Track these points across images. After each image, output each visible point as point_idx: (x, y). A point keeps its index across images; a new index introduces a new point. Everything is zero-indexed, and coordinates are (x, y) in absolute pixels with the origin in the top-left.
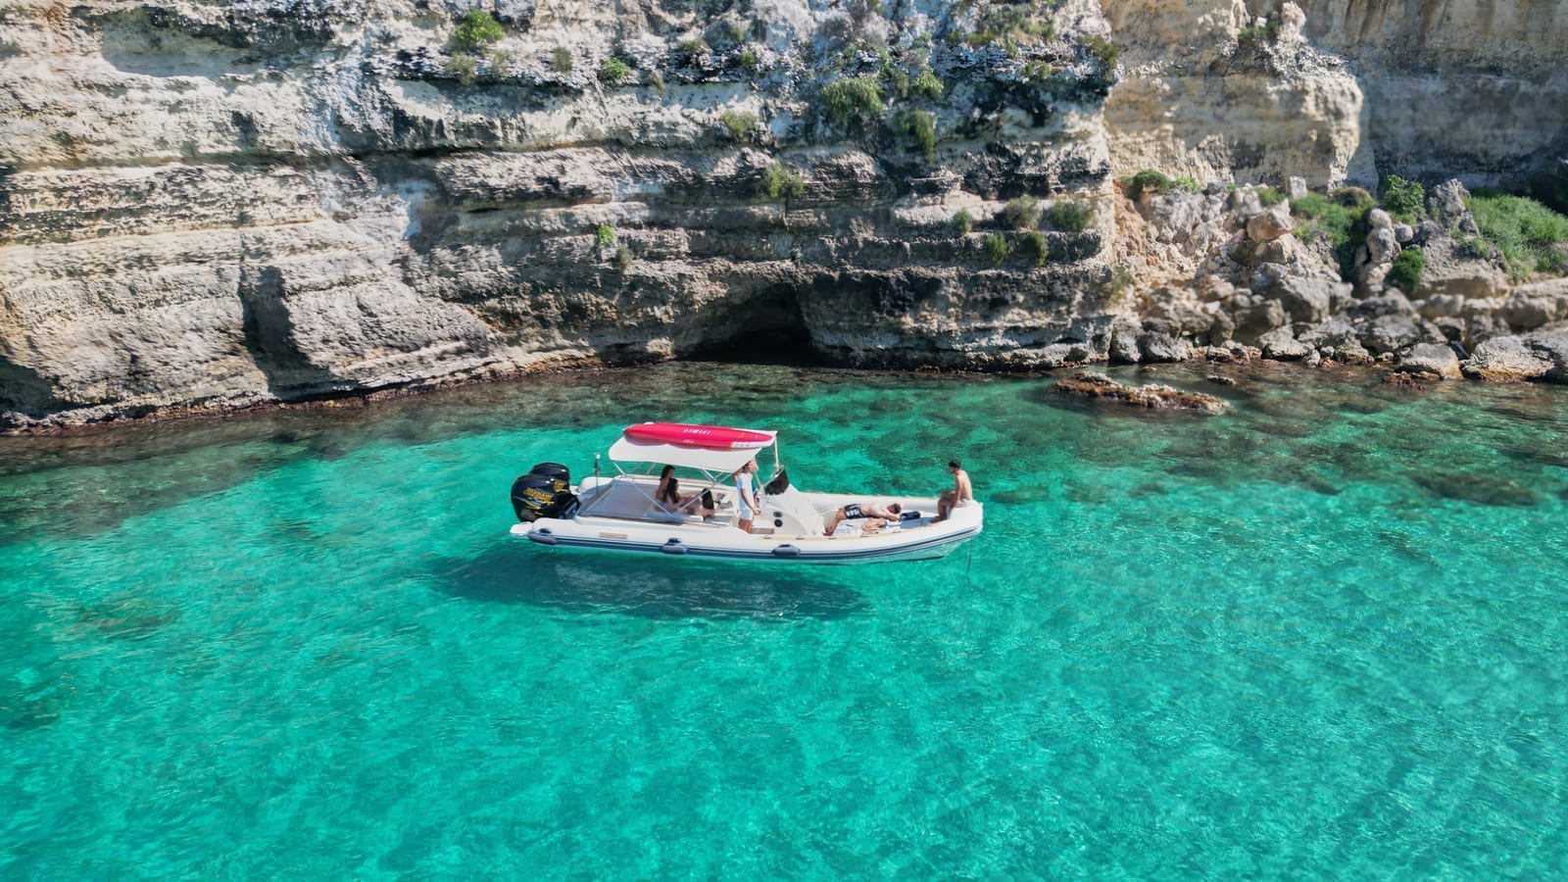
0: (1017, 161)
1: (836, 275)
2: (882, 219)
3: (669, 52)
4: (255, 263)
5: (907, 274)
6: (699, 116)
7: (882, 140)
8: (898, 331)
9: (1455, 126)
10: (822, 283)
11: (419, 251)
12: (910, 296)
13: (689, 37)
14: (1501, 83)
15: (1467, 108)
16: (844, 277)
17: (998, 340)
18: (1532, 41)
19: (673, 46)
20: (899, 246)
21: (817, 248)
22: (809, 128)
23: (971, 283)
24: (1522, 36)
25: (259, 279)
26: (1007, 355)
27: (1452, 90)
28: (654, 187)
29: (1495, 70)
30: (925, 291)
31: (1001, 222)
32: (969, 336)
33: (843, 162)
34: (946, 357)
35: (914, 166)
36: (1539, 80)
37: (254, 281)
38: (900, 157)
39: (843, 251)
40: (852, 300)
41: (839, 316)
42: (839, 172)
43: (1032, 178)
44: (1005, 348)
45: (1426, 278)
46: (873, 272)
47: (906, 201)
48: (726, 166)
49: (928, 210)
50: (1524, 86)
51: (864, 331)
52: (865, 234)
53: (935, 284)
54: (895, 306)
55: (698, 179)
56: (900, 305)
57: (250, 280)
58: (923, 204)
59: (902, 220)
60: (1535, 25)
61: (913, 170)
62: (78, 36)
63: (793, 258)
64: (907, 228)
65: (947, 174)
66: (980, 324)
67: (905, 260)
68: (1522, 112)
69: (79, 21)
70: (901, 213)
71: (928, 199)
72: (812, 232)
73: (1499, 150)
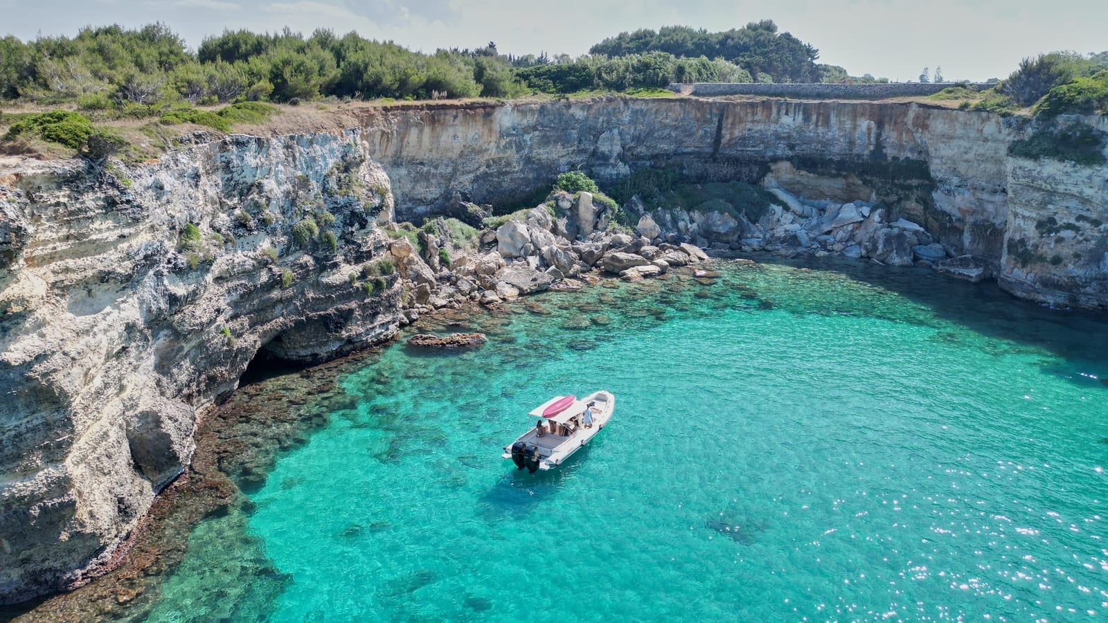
0: (360, 246)
1: (304, 318)
2: (317, 285)
3: (231, 221)
4: (130, 413)
5: (336, 309)
6: (251, 254)
7: (314, 247)
8: (341, 339)
9: (413, 188)
10: (299, 325)
11: (164, 374)
12: (342, 320)
13: (237, 212)
14: (425, 169)
15: (416, 181)
16: (307, 318)
17: (378, 331)
18: (434, 152)
19: (233, 218)
20: (330, 297)
21: (292, 307)
22: (288, 249)
23: (363, 307)
24: (431, 151)
25: (138, 422)
26: (382, 336)
27: (409, 173)
28: (235, 296)
29: (422, 164)
30: (346, 316)
31: (363, 275)
32: (368, 332)
33: (301, 261)
34: (358, 345)
35: (327, 256)
36: (436, 167)
37: (135, 423)
38: (320, 254)
39: (303, 306)
40: (313, 330)
41: (309, 339)
42: (301, 266)
43: (367, 252)
44: (381, 333)
45: (451, 260)
46: (322, 313)
47: (325, 274)
48: (264, 277)
49: (336, 276)
50: (433, 171)
51: (325, 344)
52: (311, 295)
53: (351, 311)
54: (337, 327)
55: (255, 286)
56: (339, 326)
57: (133, 424)
58: (334, 274)
59: (327, 284)
60: (435, 146)
61: (326, 258)
62: (58, 301)
63: (282, 315)
64: (329, 287)
65: (340, 258)
66: (371, 326)
67: (333, 302)
68: (434, 181)
69: (56, 291)
70: (325, 280)
71: (335, 271)
72: (289, 300)
73: (430, 197)
